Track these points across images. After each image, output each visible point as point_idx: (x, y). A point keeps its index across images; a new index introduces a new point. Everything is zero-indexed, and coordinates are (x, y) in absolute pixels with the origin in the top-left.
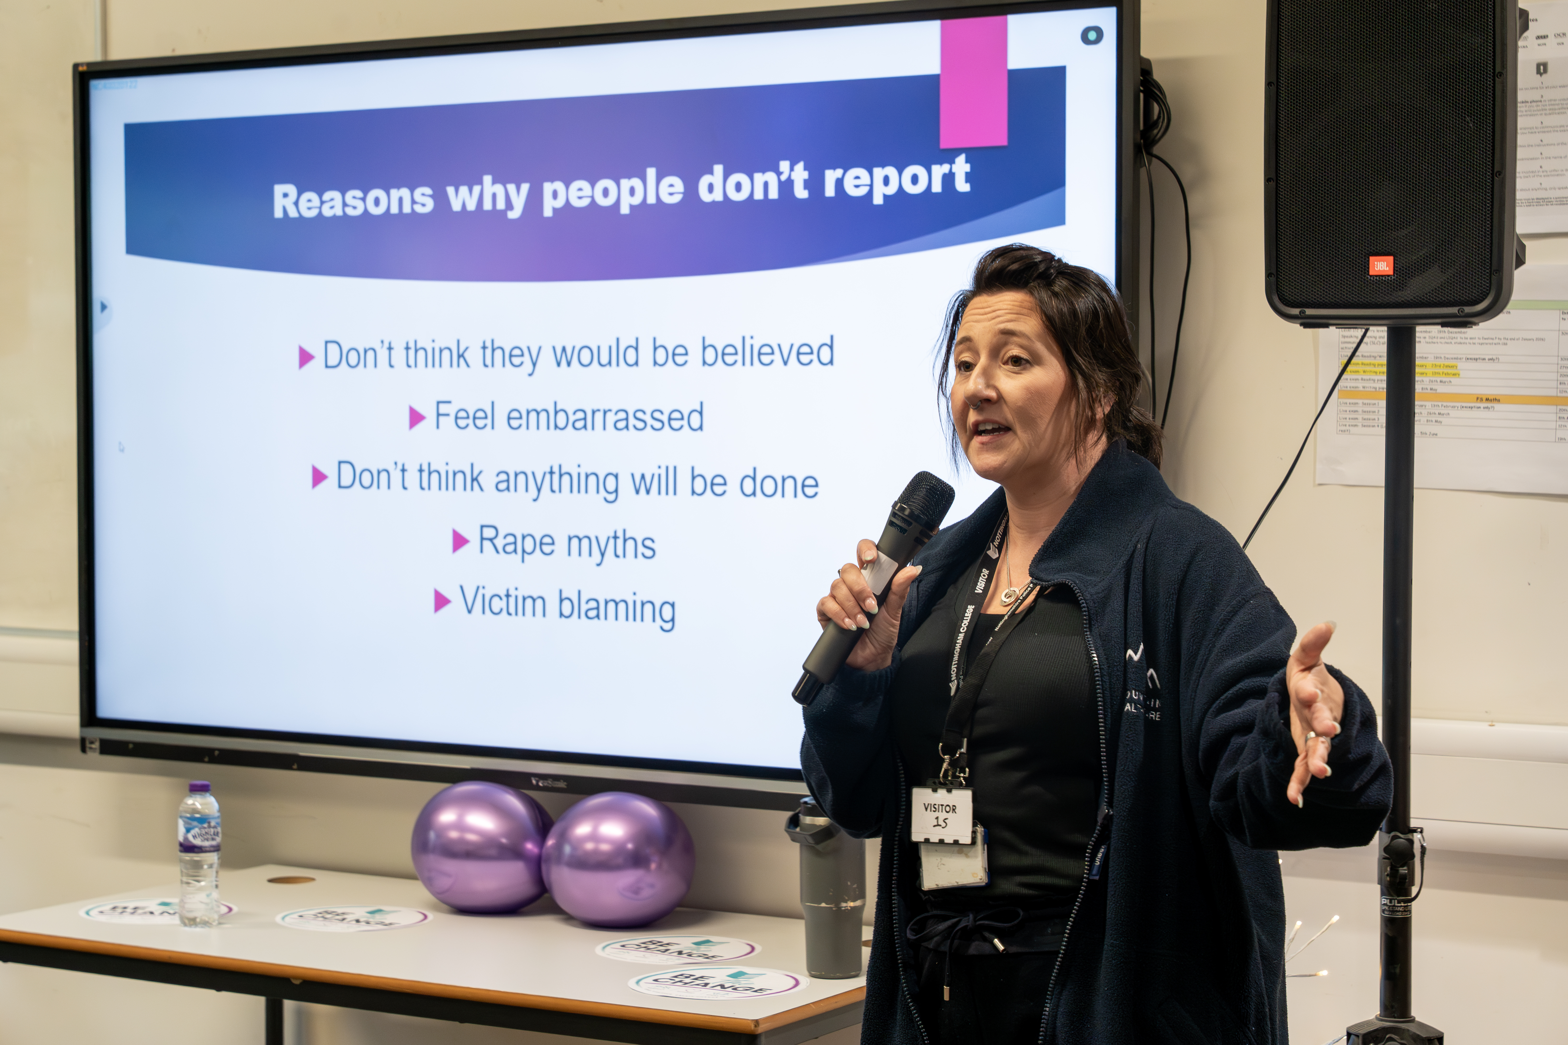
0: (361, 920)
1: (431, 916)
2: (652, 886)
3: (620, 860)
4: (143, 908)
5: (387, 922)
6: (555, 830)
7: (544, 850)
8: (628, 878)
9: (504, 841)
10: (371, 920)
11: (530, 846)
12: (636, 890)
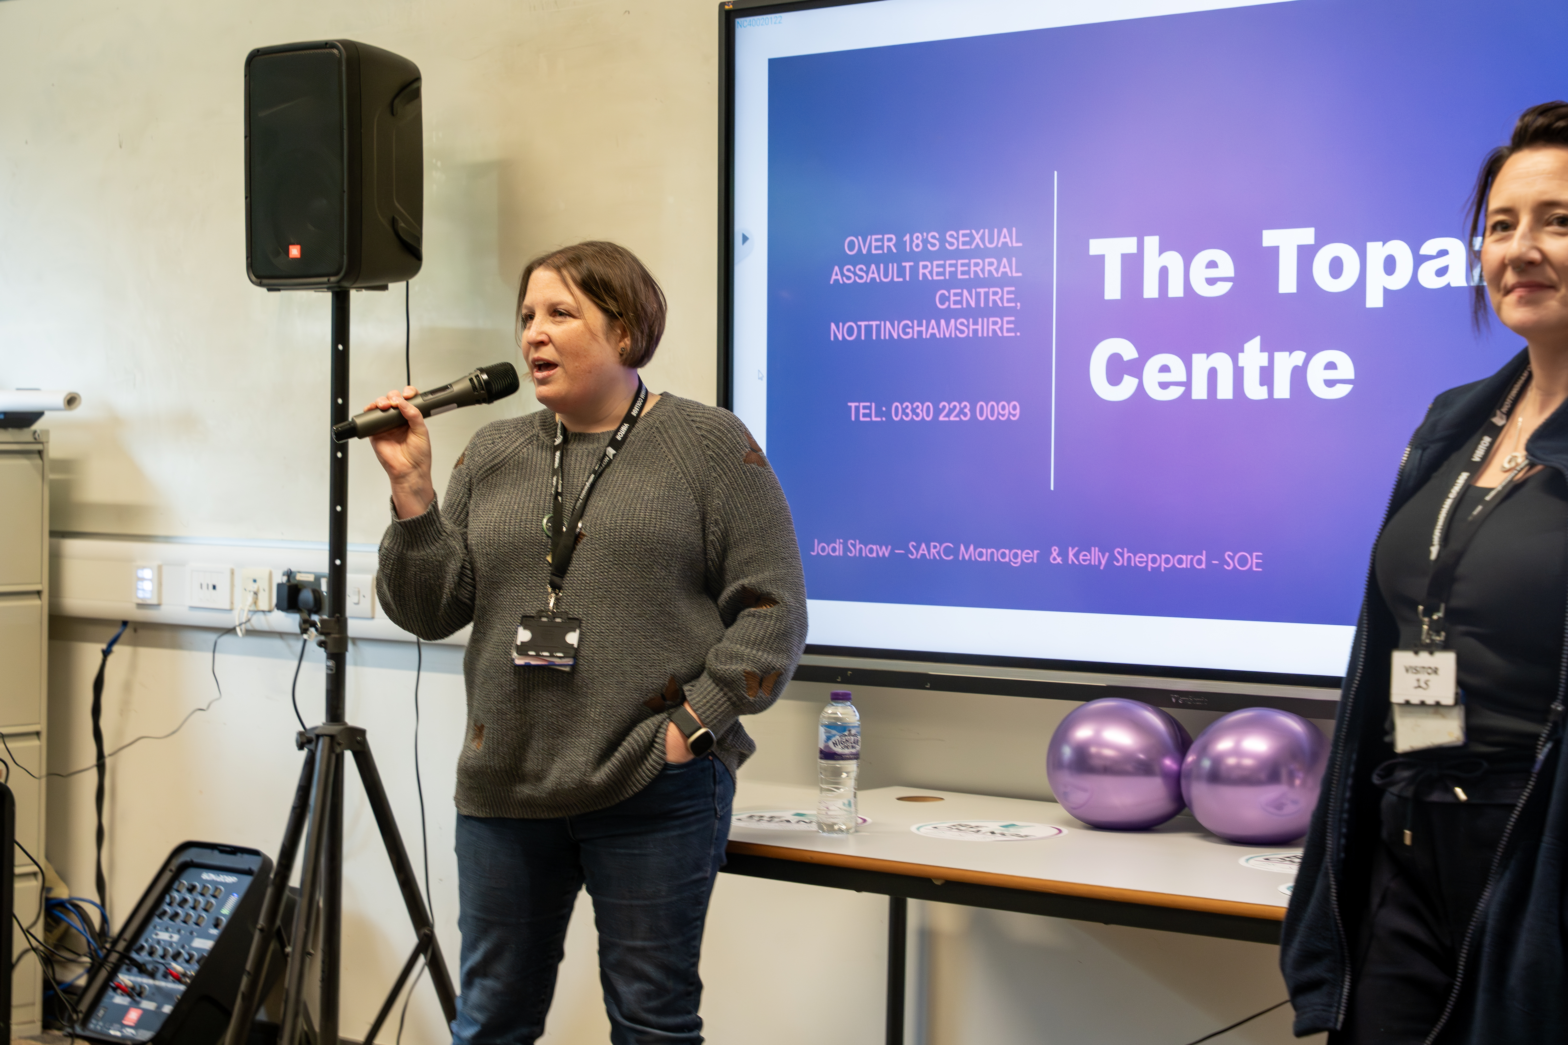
0: (995, 832)
1: (1065, 830)
2: (1295, 802)
3: (1263, 776)
4: (779, 817)
5: (1022, 834)
6: (1194, 747)
7: (1184, 766)
8: (1271, 793)
9: (1142, 756)
10: (1005, 832)
11: (1168, 762)
12: (1279, 806)
